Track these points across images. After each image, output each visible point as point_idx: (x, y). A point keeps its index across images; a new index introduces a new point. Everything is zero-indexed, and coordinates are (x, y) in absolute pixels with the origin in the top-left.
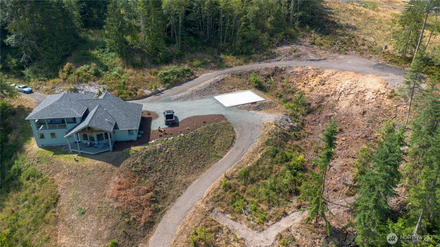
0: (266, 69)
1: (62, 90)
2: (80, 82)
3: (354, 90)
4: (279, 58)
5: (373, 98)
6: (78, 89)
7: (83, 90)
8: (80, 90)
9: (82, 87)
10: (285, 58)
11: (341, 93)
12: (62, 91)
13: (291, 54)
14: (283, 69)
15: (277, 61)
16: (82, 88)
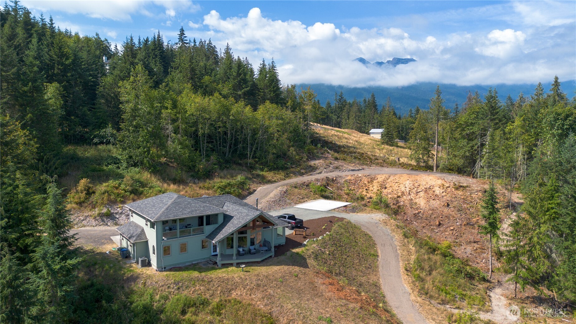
0: (317, 180)
1: (82, 218)
2: (113, 203)
3: (420, 188)
4: (318, 171)
5: (443, 192)
6: (113, 213)
7: (121, 213)
8: (116, 213)
9: (118, 209)
10: (325, 170)
11: (409, 193)
12: (83, 220)
13: (329, 166)
14: (334, 179)
15: (319, 173)
16: (120, 211)
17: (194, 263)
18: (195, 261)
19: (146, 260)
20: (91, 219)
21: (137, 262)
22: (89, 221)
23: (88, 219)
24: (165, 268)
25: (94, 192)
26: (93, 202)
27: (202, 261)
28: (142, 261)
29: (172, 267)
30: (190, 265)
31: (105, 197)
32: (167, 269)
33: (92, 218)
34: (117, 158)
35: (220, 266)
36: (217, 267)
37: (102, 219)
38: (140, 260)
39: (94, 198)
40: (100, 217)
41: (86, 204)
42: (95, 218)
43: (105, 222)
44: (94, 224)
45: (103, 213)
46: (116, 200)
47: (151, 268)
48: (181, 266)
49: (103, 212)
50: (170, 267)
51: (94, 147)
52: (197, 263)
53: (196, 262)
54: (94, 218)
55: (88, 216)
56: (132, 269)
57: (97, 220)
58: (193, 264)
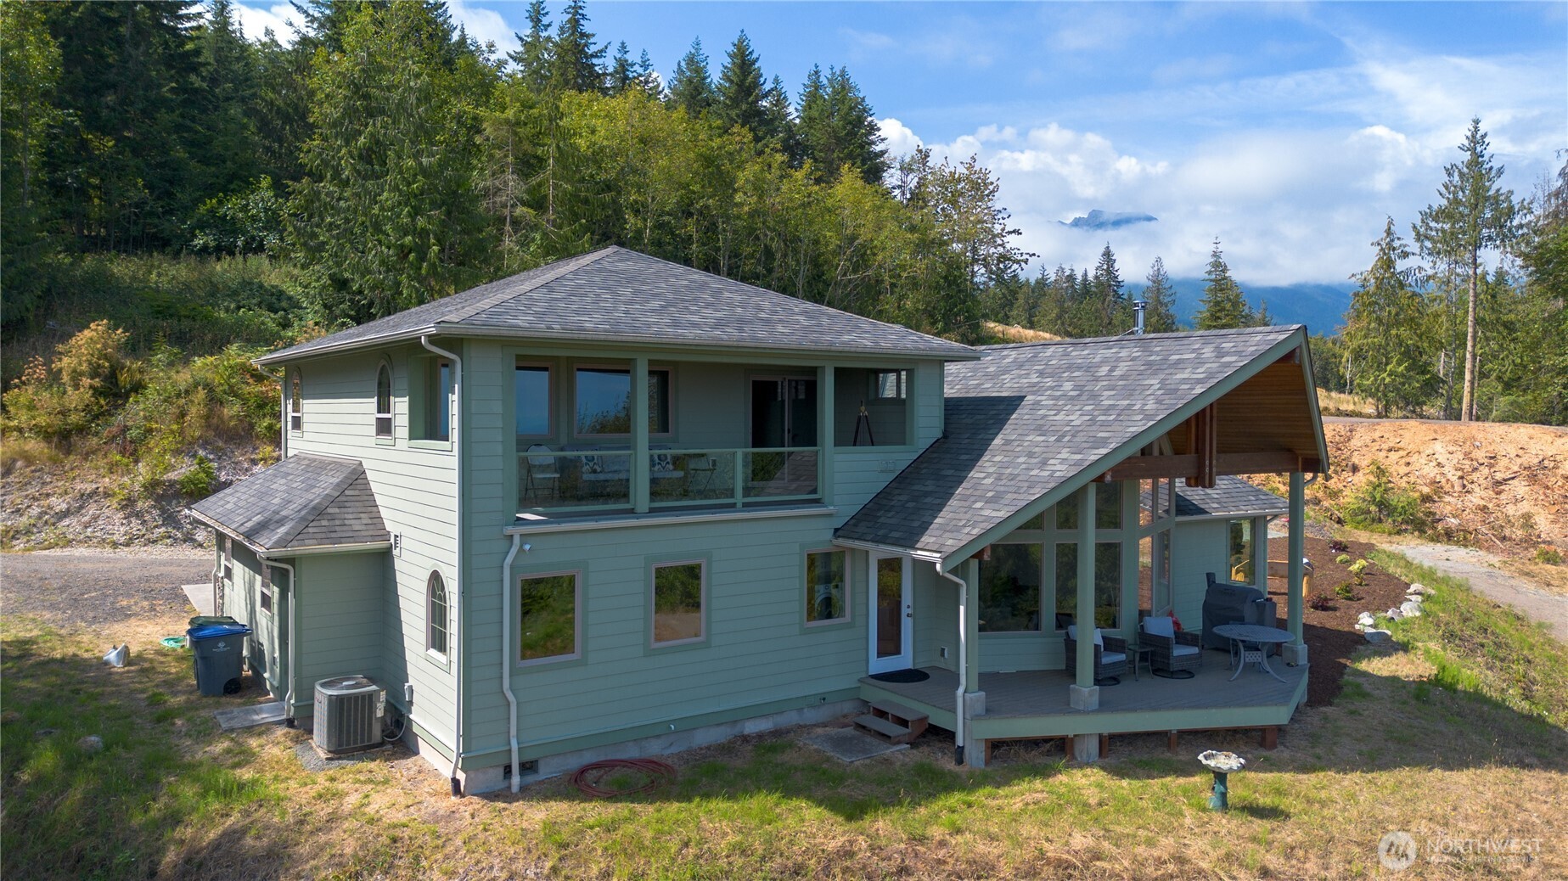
2: (230, 437)
17: (751, 728)
18: (758, 712)
19: (370, 699)
20: (107, 512)
21: (300, 724)
22: (95, 518)
23: (92, 509)
24: (528, 767)
25: (138, 388)
26: (125, 429)
27: (810, 716)
28: (337, 704)
29: (589, 758)
30: (727, 749)
31: (194, 410)
32: (545, 771)
33: (114, 503)
34: (281, 293)
35: (976, 756)
36: (949, 765)
37: (163, 511)
38: (323, 695)
39: (135, 411)
40: (159, 499)
41: (94, 441)
42: (128, 503)
43: (178, 525)
44: (119, 532)
45: (172, 483)
46: (252, 426)
47: (405, 767)
48: (654, 749)
49: (172, 476)
50: (574, 763)
51: (193, 260)
52: (777, 733)
53: (764, 725)
54: (123, 508)
55: (95, 492)
56: (246, 774)
57: (138, 515)
58: (745, 739)
